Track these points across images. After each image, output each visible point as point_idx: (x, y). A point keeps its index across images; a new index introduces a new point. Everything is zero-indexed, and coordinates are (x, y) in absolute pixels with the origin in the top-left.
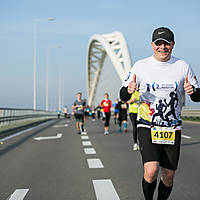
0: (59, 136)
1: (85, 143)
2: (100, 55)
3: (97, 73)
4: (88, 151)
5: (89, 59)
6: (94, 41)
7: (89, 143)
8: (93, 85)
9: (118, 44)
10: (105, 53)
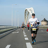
0: (18, 32)
1: (24, 34)
2: (28, 13)
3: (27, 17)
4: (25, 36)
7: (25, 34)
8: (26, 20)
9: (32, 10)
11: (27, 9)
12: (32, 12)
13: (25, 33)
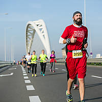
0: (12, 74)
1: (25, 78)
2: (32, 32)
3: (31, 41)
4: (26, 82)
5: (27, 34)
6: (29, 25)
7: (27, 77)
8: (29, 48)
9: (41, 26)
10: (35, 31)
11: (30, 23)
12: (41, 31)
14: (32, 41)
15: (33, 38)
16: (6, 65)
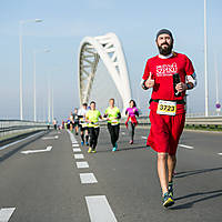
0: (49, 148)
1: (77, 156)
2: (92, 59)
3: (89, 79)
5: (81, 63)
6: (85, 44)
7: (81, 156)
8: (85, 93)
9: (112, 46)
10: (97, 57)
11: (89, 40)
12: (111, 57)
13: (79, 150)
14: (92, 79)
15: (94, 72)
16: (36, 129)
